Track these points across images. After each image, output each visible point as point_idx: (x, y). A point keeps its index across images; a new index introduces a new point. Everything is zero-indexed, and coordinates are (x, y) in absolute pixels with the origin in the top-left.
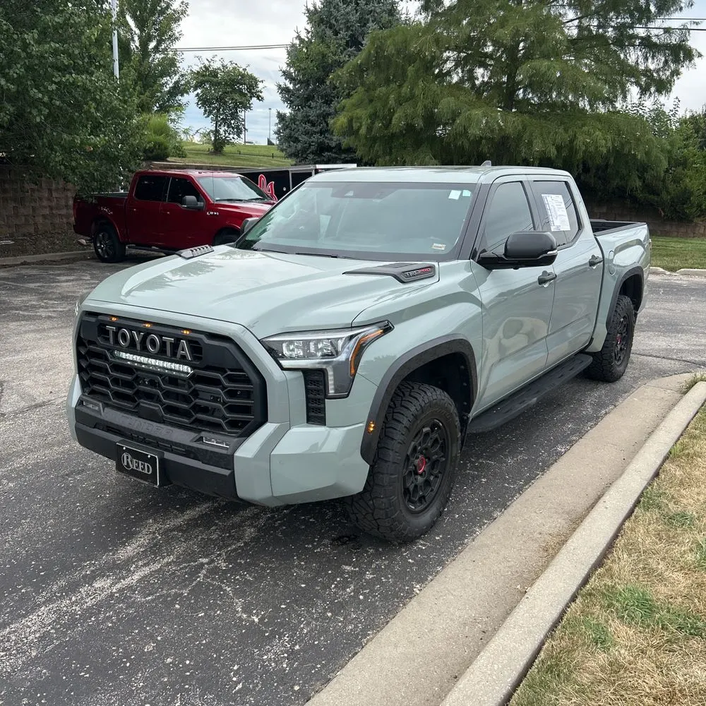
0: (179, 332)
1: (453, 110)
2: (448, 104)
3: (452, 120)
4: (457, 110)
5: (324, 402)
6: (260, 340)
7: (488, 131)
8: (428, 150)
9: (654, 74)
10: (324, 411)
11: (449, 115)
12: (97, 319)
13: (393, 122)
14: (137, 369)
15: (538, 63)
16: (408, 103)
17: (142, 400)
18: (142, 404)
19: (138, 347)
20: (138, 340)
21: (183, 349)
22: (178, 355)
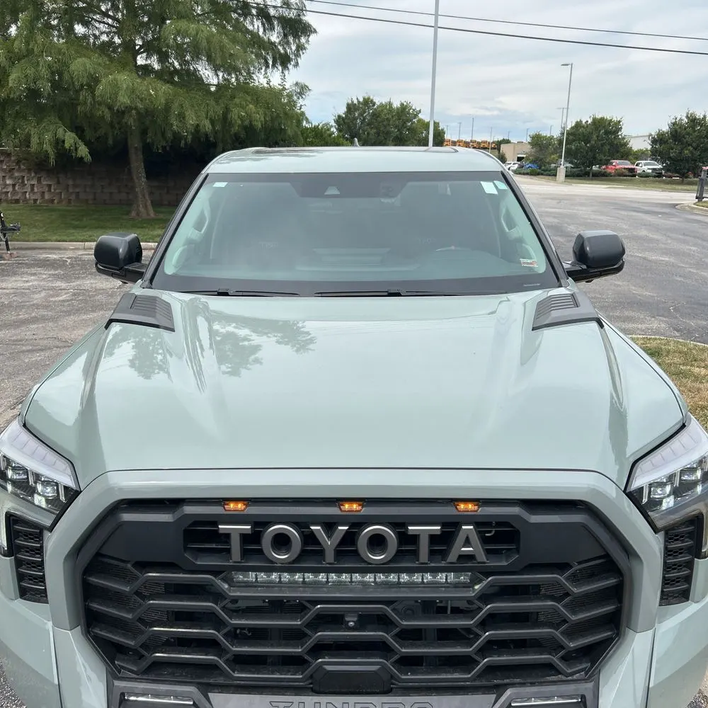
1: (90, 74)
2: (84, 65)
3: (87, 85)
4: (95, 73)
5: (690, 565)
6: (624, 491)
7: (138, 100)
8: (57, 120)
9: (279, 47)
10: (688, 579)
11: (85, 79)
12: (178, 514)
13: (10, 85)
14: (315, 602)
15: (183, 24)
16: (23, 61)
17: (327, 660)
18: (329, 668)
19: (330, 556)
20: (329, 543)
21: (468, 543)
22: (453, 557)
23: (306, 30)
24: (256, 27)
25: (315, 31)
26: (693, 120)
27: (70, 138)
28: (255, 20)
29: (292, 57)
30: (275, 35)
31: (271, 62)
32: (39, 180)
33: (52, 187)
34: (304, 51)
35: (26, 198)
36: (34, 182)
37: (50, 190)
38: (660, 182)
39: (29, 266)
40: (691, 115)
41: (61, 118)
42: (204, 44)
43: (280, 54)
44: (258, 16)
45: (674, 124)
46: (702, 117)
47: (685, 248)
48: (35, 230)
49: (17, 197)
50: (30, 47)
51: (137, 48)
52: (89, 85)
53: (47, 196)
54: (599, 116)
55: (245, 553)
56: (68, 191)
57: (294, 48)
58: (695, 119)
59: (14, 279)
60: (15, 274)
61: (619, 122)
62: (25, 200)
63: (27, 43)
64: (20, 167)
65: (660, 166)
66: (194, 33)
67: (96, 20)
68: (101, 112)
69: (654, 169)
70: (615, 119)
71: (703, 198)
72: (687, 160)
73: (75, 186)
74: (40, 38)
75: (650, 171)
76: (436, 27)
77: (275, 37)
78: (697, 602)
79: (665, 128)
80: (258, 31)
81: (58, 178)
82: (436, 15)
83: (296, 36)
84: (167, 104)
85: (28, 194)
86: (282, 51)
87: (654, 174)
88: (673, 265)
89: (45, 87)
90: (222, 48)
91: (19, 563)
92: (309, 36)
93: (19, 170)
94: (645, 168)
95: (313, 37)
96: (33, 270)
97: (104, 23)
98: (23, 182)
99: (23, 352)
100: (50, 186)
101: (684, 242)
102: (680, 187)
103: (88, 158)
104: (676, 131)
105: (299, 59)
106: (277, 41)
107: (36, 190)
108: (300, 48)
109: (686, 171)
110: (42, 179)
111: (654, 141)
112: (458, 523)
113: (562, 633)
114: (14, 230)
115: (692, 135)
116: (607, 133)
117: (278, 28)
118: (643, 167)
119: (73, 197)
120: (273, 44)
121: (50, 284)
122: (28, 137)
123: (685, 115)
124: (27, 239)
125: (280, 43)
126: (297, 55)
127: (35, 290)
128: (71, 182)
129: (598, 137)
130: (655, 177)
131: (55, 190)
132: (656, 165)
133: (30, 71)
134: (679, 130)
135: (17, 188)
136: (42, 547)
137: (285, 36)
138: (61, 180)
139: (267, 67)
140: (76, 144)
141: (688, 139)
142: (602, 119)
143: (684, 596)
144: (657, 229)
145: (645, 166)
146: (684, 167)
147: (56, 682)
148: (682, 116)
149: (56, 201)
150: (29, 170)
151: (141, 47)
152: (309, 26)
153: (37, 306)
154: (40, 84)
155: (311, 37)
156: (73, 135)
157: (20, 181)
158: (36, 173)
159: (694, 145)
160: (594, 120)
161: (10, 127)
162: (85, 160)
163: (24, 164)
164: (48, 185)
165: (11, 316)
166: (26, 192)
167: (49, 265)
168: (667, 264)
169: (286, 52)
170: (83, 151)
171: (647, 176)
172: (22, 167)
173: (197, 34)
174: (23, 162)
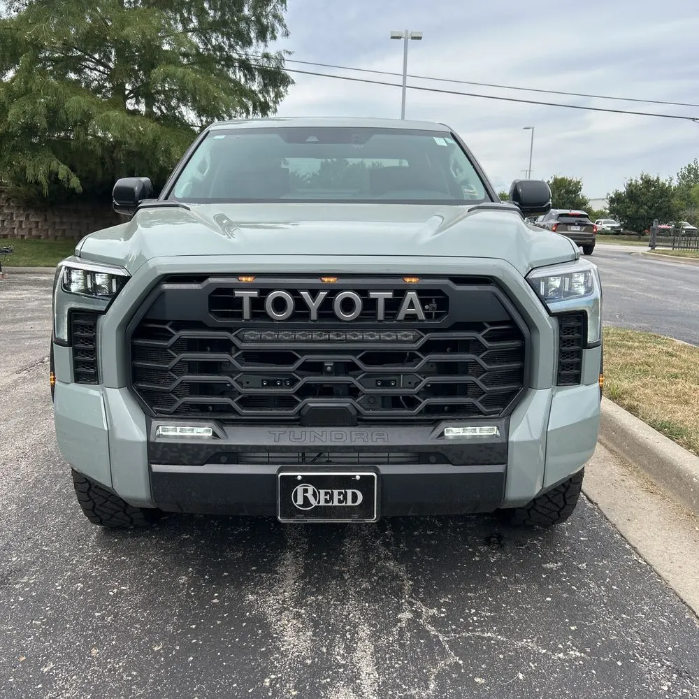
0: (399, 281)
1: (83, 111)
2: (79, 102)
3: (80, 121)
4: (88, 110)
5: (579, 354)
6: (525, 278)
7: (127, 135)
8: (51, 154)
9: (259, 95)
10: (579, 366)
11: (79, 115)
12: (205, 283)
13: (9, 119)
14: (303, 352)
15: (171, 68)
16: (21, 99)
17: (311, 399)
18: (312, 405)
19: (314, 316)
20: (314, 305)
21: (412, 305)
22: (401, 316)
23: (285, 81)
24: (238, 77)
25: (293, 82)
26: (647, 182)
27: (63, 171)
28: (237, 71)
29: (271, 104)
30: (256, 85)
31: (251, 109)
32: (27, 217)
33: (40, 224)
34: (282, 98)
35: (14, 233)
36: (23, 219)
37: (37, 227)
38: (618, 239)
39: (21, 284)
40: (645, 178)
41: (54, 153)
42: (191, 85)
43: (260, 102)
44: (240, 67)
45: (630, 185)
46: (655, 178)
47: (636, 279)
48: (24, 258)
49: (5, 233)
50: (29, 85)
51: (127, 92)
52: (83, 123)
53: (34, 233)
54: (559, 177)
55: (254, 315)
56: (54, 228)
57: (272, 95)
58: (649, 180)
59: (7, 292)
60: (7, 289)
61: (579, 182)
62: (13, 236)
63: (26, 83)
64: (9, 204)
65: (618, 225)
66: (181, 75)
67: (89, 68)
68: (92, 147)
69: (613, 227)
70: (574, 180)
71: (656, 246)
72: (643, 218)
73: (62, 223)
74: (38, 78)
75: (609, 229)
76: (404, 86)
77: (255, 87)
78: (587, 385)
79: (622, 190)
80: (240, 81)
81: (46, 216)
82: (405, 76)
83: (276, 86)
84: (154, 140)
85: (16, 230)
86: (262, 100)
87: (613, 231)
88: (623, 290)
89: (42, 122)
90: (207, 90)
91: (76, 352)
92: (287, 86)
93: (9, 207)
94: (605, 226)
95: (290, 87)
96: (25, 287)
97: (97, 70)
98: (12, 218)
99: (23, 338)
100: (37, 223)
101: (635, 276)
102: (637, 243)
103: (80, 189)
104: (632, 191)
105: (277, 106)
106: (257, 89)
107: (24, 226)
108: (278, 95)
109: (642, 228)
110: (30, 216)
111: (612, 201)
112: (405, 290)
113: (481, 380)
114: (7, 252)
115: (646, 195)
116: (568, 192)
117: (258, 79)
118: (603, 225)
119: (60, 233)
120: (253, 92)
121: (43, 297)
122: (24, 169)
123: (640, 177)
124: (17, 264)
125: (260, 92)
126: (276, 102)
127: (29, 300)
128: (57, 220)
129: (559, 195)
130: (614, 234)
131: (42, 226)
132: (614, 223)
133: (28, 108)
134: (634, 191)
135: (5, 224)
136: (95, 336)
137: (265, 85)
138: (48, 218)
139: (248, 113)
140: (68, 176)
141: (643, 198)
142: (563, 179)
143: (576, 380)
144: (611, 267)
145: (605, 225)
146: (641, 225)
147: (106, 429)
148: (637, 179)
149: (43, 237)
150: (18, 208)
151: (131, 92)
152: (288, 77)
153: (33, 310)
154: (37, 119)
155: (289, 86)
156: (66, 167)
157: (9, 217)
158: (24, 210)
159: (649, 204)
160: (556, 180)
161: (6, 159)
162: (77, 190)
163: (13, 202)
164: (35, 222)
165: (9, 317)
166: (14, 228)
167: (40, 284)
168: (617, 289)
169: (265, 100)
170: (75, 182)
171: (607, 233)
172: (12, 204)
173: (184, 76)
174: (13, 199)
